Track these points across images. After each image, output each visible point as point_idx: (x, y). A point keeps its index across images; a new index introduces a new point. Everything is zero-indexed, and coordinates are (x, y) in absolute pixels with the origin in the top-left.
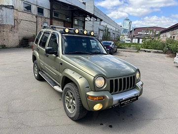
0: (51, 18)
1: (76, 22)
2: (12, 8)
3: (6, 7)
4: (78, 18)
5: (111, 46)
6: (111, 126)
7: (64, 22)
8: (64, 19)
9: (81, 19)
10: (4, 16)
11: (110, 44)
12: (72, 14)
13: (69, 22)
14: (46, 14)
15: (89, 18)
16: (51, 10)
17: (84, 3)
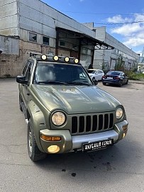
0: (57, 47)
1: (84, 51)
2: (18, 38)
3: (12, 37)
4: (85, 46)
5: (119, 77)
6: (74, 175)
7: (71, 51)
8: (71, 48)
9: (90, 47)
10: (10, 46)
11: (119, 74)
12: (80, 43)
13: (76, 51)
14: (52, 43)
15: (99, 46)
16: (57, 39)
17: (94, 30)
